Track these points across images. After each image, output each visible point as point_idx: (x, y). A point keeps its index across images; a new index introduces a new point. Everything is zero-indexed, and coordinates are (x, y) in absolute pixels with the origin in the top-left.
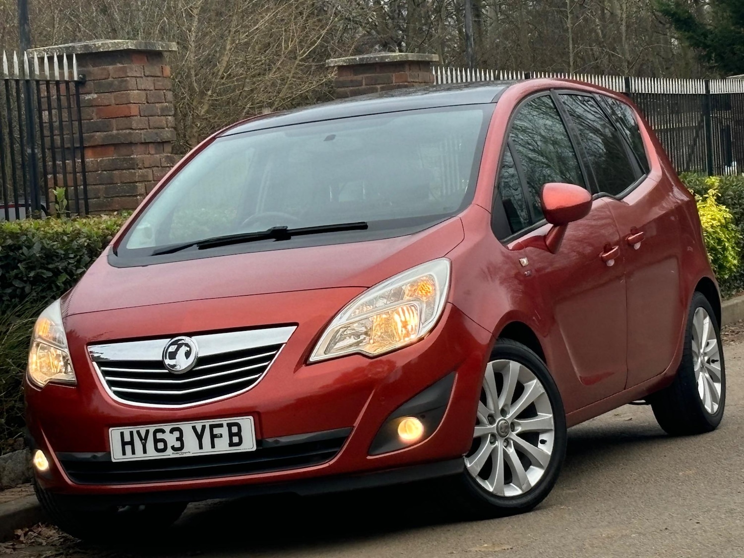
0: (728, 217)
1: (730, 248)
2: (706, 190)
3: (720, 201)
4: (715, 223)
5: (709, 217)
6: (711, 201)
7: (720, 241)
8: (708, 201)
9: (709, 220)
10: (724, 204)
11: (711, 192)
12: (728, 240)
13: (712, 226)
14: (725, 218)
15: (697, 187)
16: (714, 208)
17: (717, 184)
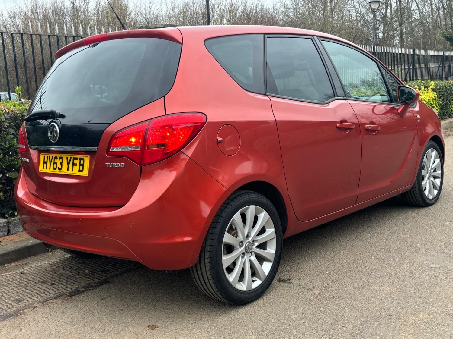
0: (436, 96)
1: (435, 107)
2: (429, 86)
3: (434, 90)
4: (430, 98)
5: (428, 96)
6: (430, 90)
7: (431, 104)
8: (429, 90)
9: (428, 97)
10: (435, 91)
11: (431, 87)
12: (435, 104)
13: (428, 100)
14: (435, 97)
15: (426, 85)
16: (431, 93)
17: (433, 85)
